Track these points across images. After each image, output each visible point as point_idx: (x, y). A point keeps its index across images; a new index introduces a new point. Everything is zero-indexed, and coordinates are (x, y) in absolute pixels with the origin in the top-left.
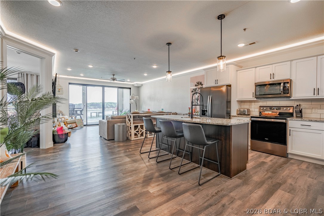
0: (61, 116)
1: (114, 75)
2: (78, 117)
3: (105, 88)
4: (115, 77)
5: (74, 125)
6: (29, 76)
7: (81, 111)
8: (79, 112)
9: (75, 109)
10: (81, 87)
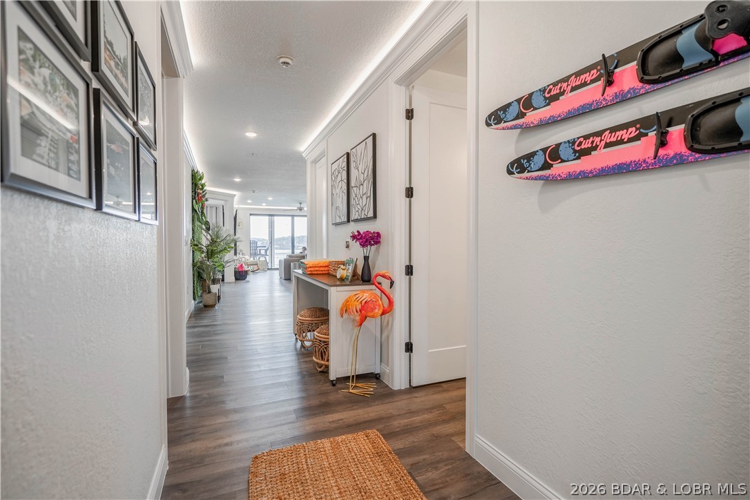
0: (241, 256)
1: (301, 204)
2: (262, 259)
3: (295, 218)
4: (302, 206)
5: (256, 268)
6: (209, 208)
7: (266, 251)
8: (263, 252)
9: (259, 248)
10: (268, 217)
